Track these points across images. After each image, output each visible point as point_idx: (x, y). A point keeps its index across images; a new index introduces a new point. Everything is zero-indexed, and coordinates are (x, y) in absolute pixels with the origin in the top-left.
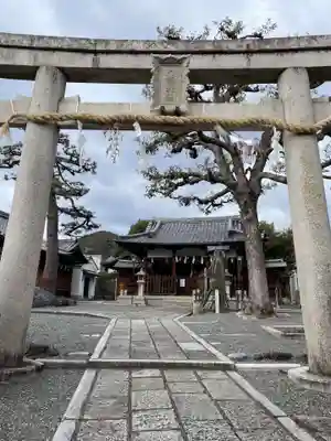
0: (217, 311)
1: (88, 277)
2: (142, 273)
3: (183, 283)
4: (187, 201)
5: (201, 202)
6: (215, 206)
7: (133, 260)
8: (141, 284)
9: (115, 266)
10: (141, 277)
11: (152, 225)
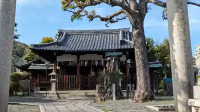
4: (91, 18)
5: (103, 19)
6: (112, 22)
7: (46, 63)
8: (53, 82)
9: (29, 68)
10: (53, 76)
11: (60, 35)
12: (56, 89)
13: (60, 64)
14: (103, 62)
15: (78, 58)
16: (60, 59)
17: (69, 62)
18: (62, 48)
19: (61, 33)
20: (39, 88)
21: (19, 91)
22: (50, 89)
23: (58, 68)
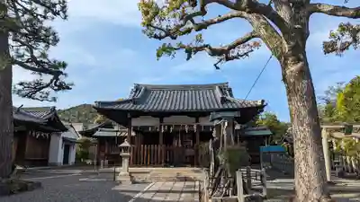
1: (68, 145)
2: (126, 144)
6: (228, 59)
7: (116, 129)
8: (126, 157)
9: (95, 134)
10: (126, 149)
11: (136, 92)
12: (130, 165)
13: (135, 129)
14: (195, 127)
15: (161, 121)
16: (136, 122)
17: (148, 127)
18: (139, 107)
19: (138, 88)
20: (107, 161)
21: (87, 159)
22: (121, 166)
23: (133, 134)
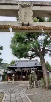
0: (35, 88)
2: (13, 75)
3: (24, 77)
9: (7, 73)
